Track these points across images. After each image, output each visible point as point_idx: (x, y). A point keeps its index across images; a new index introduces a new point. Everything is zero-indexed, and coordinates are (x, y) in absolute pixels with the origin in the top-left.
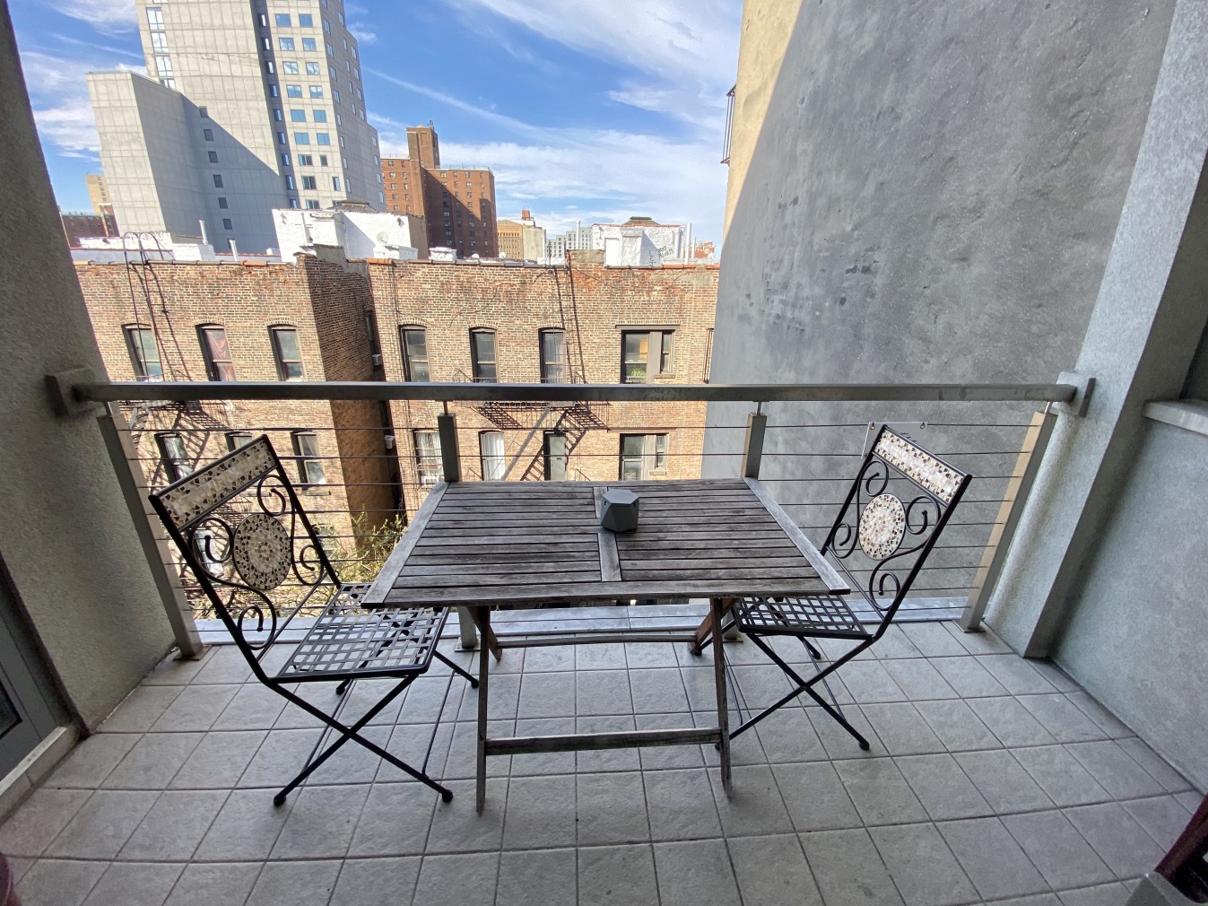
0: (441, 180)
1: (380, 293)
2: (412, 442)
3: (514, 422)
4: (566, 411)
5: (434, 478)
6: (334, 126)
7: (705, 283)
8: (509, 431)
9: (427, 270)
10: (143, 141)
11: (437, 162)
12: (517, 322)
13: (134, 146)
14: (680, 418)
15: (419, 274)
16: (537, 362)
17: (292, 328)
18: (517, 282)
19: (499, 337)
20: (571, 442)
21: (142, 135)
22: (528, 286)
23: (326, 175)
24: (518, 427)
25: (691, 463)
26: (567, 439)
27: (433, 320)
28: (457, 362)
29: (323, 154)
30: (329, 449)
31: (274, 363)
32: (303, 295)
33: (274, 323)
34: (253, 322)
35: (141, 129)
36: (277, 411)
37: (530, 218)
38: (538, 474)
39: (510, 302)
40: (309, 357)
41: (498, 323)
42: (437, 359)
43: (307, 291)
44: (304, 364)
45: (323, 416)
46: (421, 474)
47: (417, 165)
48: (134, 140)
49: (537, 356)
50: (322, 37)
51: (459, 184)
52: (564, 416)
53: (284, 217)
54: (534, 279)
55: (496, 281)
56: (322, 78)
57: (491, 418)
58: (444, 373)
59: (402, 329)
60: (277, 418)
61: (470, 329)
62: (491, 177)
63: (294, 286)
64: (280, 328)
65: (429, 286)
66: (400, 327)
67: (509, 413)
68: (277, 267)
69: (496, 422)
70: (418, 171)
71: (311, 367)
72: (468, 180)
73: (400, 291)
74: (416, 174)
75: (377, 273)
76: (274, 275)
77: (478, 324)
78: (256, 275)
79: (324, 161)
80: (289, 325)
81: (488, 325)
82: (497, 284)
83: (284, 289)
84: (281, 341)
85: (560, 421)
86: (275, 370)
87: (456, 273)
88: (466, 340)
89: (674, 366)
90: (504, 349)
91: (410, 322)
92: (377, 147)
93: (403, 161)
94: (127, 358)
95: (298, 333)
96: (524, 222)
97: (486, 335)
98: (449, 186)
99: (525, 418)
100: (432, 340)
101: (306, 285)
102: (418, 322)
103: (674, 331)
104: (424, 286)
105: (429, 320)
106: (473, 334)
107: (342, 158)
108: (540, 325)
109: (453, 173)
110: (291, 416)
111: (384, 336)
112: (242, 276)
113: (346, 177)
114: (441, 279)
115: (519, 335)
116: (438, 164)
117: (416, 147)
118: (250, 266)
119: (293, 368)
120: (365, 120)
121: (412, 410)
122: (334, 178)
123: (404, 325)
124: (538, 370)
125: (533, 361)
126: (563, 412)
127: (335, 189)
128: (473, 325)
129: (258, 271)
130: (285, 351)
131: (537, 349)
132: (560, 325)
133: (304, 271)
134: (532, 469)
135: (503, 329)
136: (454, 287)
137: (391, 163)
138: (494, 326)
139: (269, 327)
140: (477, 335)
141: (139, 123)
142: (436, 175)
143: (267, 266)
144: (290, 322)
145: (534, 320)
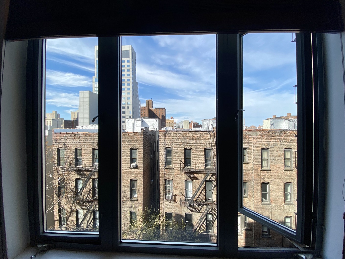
0: (153, 111)
1: (161, 139)
2: (164, 183)
3: (196, 177)
4: (213, 174)
5: (169, 196)
6: (132, 100)
7: (256, 135)
8: (194, 180)
9: (174, 133)
10: (89, 105)
11: (152, 107)
12: (198, 146)
13: (87, 106)
14: (251, 177)
15: (172, 134)
16: (204, 158)
17: (136, 149)
18: (199, 135)
19: (192, 151)
20: (214, 185)
21: (89, 103)
22: (202, 137)
23: (128, 111)
24: (197, 179)
25: (257, 193)
26: (213, 183)
27: (175, 146)
28: (180, 158)
29: (128, 106)
30: (140, 185)
31: (130, 159)
32: (141, 140)
33: (132, 147)
34: (127, 147)
35: (89, 102)
36: (127, 173)
37: (173, 118)
38: (203, 196)
39: (196, 141)
40: (139, 157)
41: (193, 147)
42: (174, 157)
43: (142, 139)
44: (138, 159)
45: (140, 174)
46: (166, 194)
47: (148, 108)
48: (87, 104)
49: (204, 156)
50: (131, 83)
51: (157, 112)
52: (212, 176)
53: (128, 120)
54: (203, 135)
55: (193, 135)
56: (130, 91)
57: (189, 176)
58: (176, 161)
59: (166, 149)
60: (127, 175)
61: (185, 149)
62: (165, 110)
63: (139, 138)
64: (133, 149)
65: (174, 137)
66: (165, 148)
67: (194, 174)
68: (136, 133)
69: (190, 177)
70: (148, 109)
71: (139, 160)
72: (160, 111)
73: (166, 139)
74: (147, 110)
75: (161, 134)
76: (134, 135)
77: (187, 147)
78: (130, 135)
79: (128, 108)
80: (136, 148)
81: (190, 147)
82: (193, 136)
83: (136, 139)
84: (133, 152)
85: (211, 177)
86: (129, 161)
87: (182, 134)
88: (183, 152)
89: (248, 159)
90: (194, 154)
91: (168, 147)
92: (140, 104)
93: (145, 107)
94: (91, 157)
95: (138, 150)
96: (171, 119)
97: (189, 150)
98: (155, 112)
99: (199, 176)
100: (173, 152)
101: (142, 137)
102: (171, 147)
103: (247, 149)
104: (173, 137)
105: (173, 146)
106: (185, 150)
107: (132, 107)
108: (205, 147)
109: (156, 109)
110: (131, 174)
111: (161, 151)
112: (126, 135)
113: (133, 111)
114: (178, 135)
115: (198, 150)
116: (153, 107)
117: (148, 104)
118: (129, 133)
119: (134, 160)
120: (138, 99)
121: (166, 173)
122: (130, 111)
123: (167, 148)
124: (204, 161)
125: (203, 158)
126: (212, 174)
127: (130, 114)
128: (185, 147)
129: (131, 134)
130: (133, 155)
131: (204, 154)
132: (211, 147)
133: (143, 134)
134: (201, 194)
135: (194, 148)
136: (181, 137)
137: (142, 107)
138: (191, 148)
139: (130, 149)
140: (186, 150)
141: (89, 101)
142: (152, 110)
143: (133, 133)
144: (136, 147)
145: (203, 146)
